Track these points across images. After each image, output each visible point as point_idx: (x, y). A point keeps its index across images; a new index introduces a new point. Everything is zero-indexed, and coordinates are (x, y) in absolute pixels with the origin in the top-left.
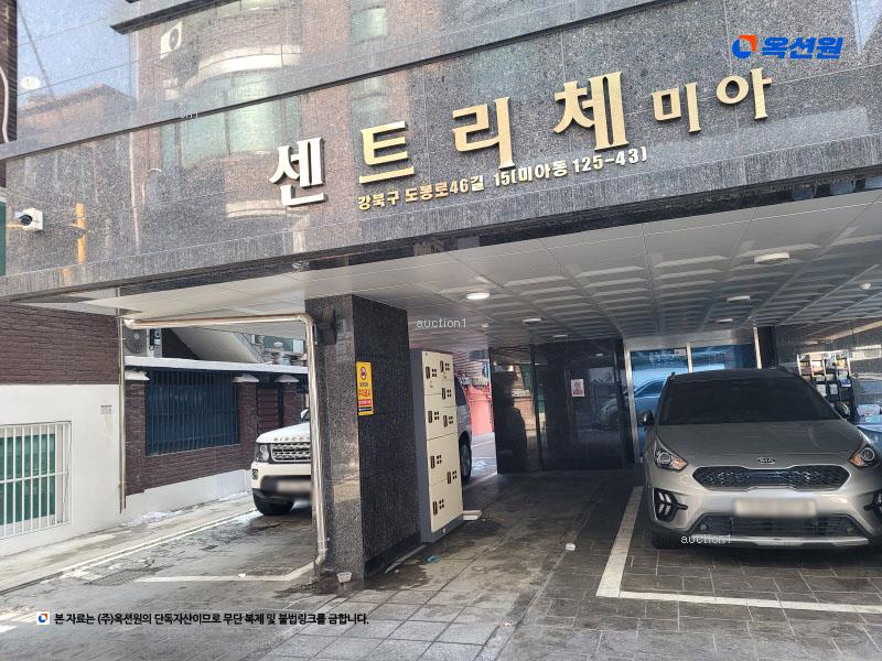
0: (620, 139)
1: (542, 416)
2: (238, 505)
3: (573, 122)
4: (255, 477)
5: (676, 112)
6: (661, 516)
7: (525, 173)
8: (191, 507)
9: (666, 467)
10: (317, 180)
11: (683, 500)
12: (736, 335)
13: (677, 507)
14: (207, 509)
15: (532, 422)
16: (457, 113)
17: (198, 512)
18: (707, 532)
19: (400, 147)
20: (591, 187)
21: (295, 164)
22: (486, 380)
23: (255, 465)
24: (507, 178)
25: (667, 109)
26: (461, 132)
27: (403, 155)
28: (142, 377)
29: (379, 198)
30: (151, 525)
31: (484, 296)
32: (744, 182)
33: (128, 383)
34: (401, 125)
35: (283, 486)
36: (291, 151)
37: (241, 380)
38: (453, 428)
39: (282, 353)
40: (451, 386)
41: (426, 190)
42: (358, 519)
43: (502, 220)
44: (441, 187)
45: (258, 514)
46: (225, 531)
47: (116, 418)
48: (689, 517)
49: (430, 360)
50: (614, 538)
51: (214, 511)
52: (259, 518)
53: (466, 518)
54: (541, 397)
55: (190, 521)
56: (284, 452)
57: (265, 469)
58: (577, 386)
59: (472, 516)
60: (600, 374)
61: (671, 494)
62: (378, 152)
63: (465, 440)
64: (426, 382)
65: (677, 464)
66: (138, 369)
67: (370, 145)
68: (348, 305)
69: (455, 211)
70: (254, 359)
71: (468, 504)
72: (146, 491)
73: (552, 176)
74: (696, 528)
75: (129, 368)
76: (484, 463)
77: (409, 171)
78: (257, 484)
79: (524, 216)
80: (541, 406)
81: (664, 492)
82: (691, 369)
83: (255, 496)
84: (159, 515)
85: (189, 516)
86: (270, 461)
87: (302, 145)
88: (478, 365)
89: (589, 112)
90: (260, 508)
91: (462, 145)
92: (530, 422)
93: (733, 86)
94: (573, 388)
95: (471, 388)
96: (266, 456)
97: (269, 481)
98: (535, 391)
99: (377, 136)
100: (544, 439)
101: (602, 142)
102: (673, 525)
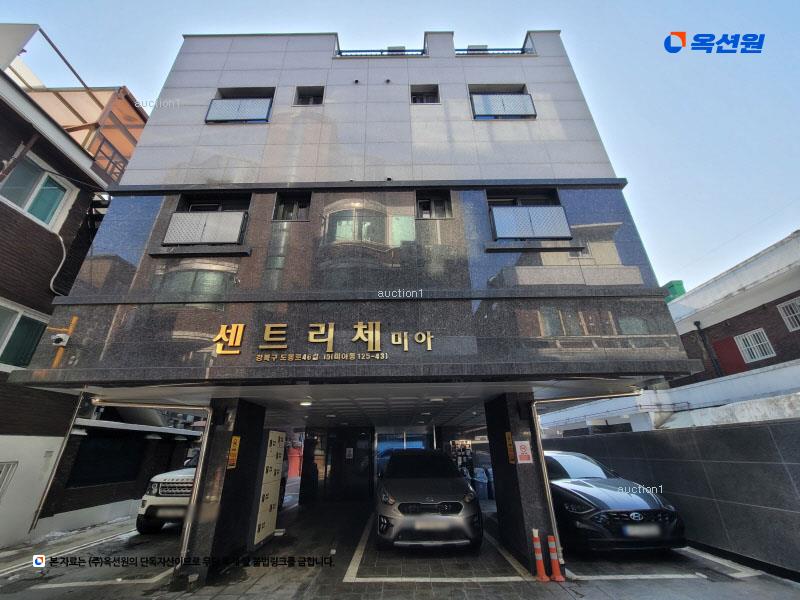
0: (378, 349)
1: (329, 467)
2: (122, 526)
3: (360, 339)
4: (143, 505)
5: (400, 342)
6: (381, 531)
7: (337, 356)
8: (84, 528)
9: (386, 503)
10: (238, 343)
11: (392, 522)
12: (427, 429)
13: (389, 525)
14: (97, 529)
15: (323, 471)
16: (311, 325)
17: (90, 532)
18: (402, 540)
19: (282, 335)
20: (364, 367)
21: (228, 335)
22: (301, 444)
23: (145, 497)
24: (329, 357)
25: (397, 340)
26: (312, 334)
27: (284, 339)
28: (83, 433)
29: (267, 357)
30: (53, 542)
31: (309, 404)
32: (422, 374)
33: (72, 436)
34: (285, 325)
35: (161, 513)
36: (227, 328)
37: (150, 437)
38: (279, 476)
39: (181, 421)
40: (282, 451)
41: (291, 357)
42: (211, 536)
43: (324, 376)
44: (298, 356)
45: (136, 533)
46: (109, 547)
47: (53, 461)
48: (394, 530)
49: (273, 436)
50: (356, 546)
51: (103, 531)
52: (136, 536)
53: (276, 534)
54: (330, 458)
55: (83, 539)
56: (169, 489)
57: (151, 500)
58: (350, 452)
59: (280, 533)
60: (362, 445)
61: (387, 518)
62: (271, 336)
63: (283, 482)
64: (269, 449)
65: (391, 501)
66: (81, 427)
67: (268, 332)
68: (236, 403)
69: (303, 368)
70: (161, 423)
71: (278, 525)
72: (56, 515)
73: (349, 360)
74: (397, 538)
75: (77, 427)
76: (291, 498)
77: (285, 346)
78: (142, 511)
79: (335, 375)
80: (329, 462)
81: (384, 517)
82: (405, 445)
83: (138, 520)
84: (60, 534)
85: (82, 535)
86: (157, 495)
87: (234, 326)
88: (297, 435)
89: (366, 335)
90: (139, 529)
91: (311, 339)
92: (321, 471)
93: (420, 337)
94: (347, 453)
95: (291, 448)
96: (155, 491)
97: (153, 509)
98: (327, 452)
99: (272, 329)
100: (328, 481)
101: (371, 349)
102: (386, 536)
